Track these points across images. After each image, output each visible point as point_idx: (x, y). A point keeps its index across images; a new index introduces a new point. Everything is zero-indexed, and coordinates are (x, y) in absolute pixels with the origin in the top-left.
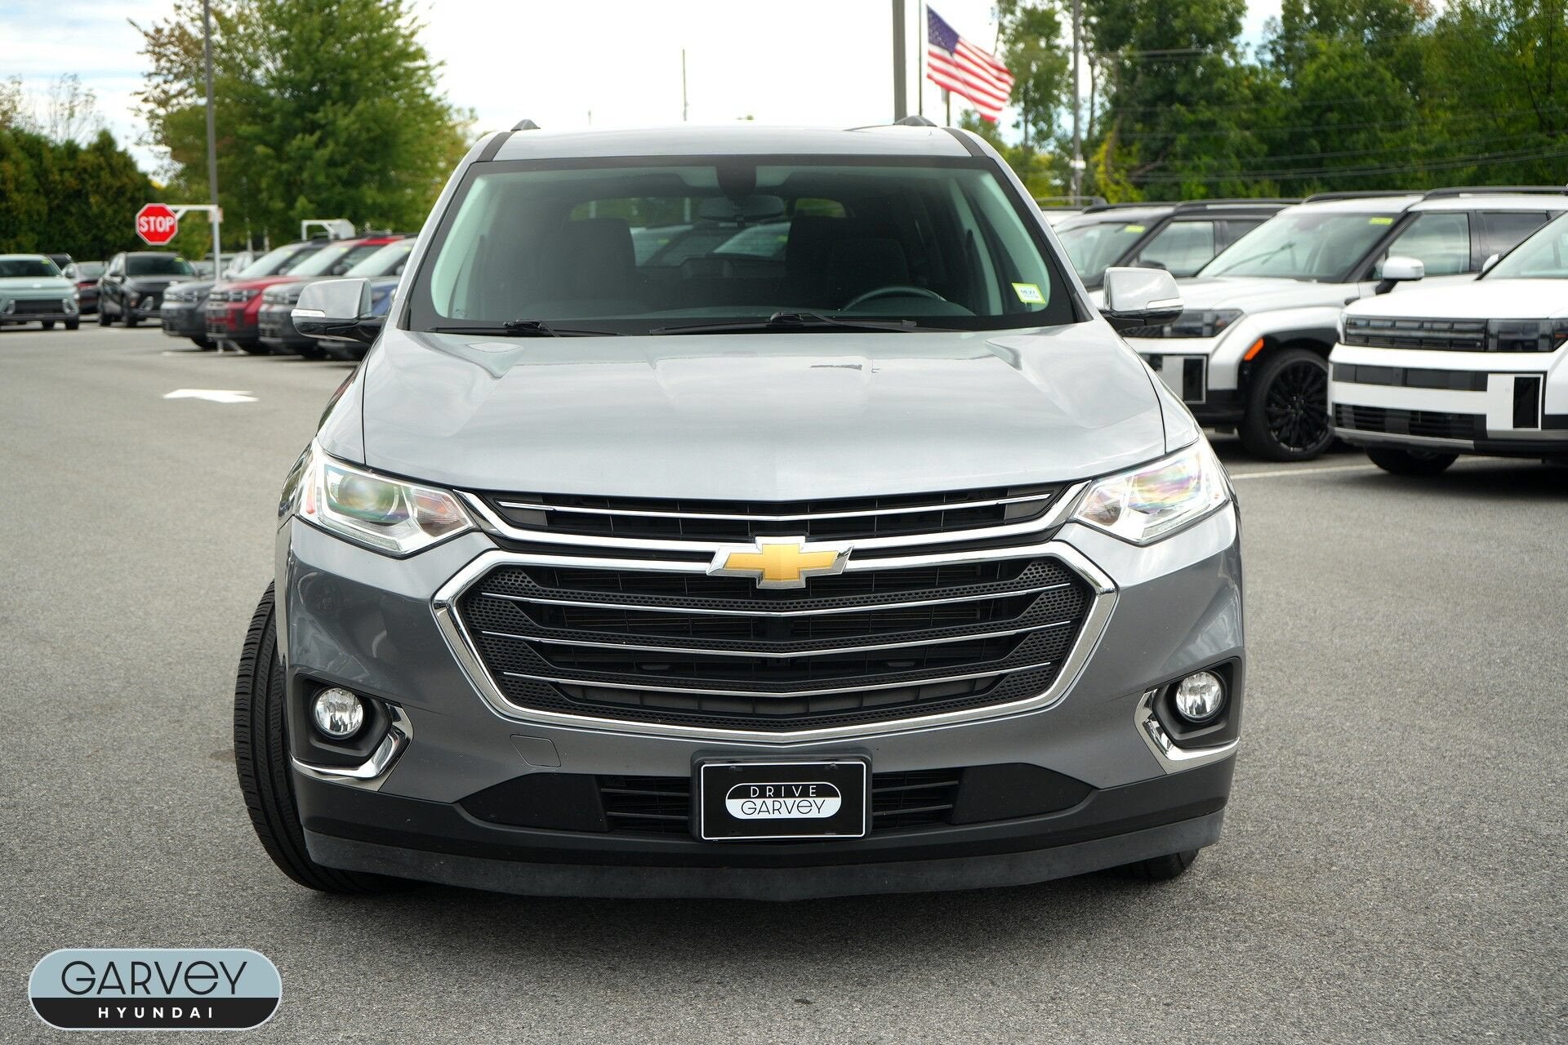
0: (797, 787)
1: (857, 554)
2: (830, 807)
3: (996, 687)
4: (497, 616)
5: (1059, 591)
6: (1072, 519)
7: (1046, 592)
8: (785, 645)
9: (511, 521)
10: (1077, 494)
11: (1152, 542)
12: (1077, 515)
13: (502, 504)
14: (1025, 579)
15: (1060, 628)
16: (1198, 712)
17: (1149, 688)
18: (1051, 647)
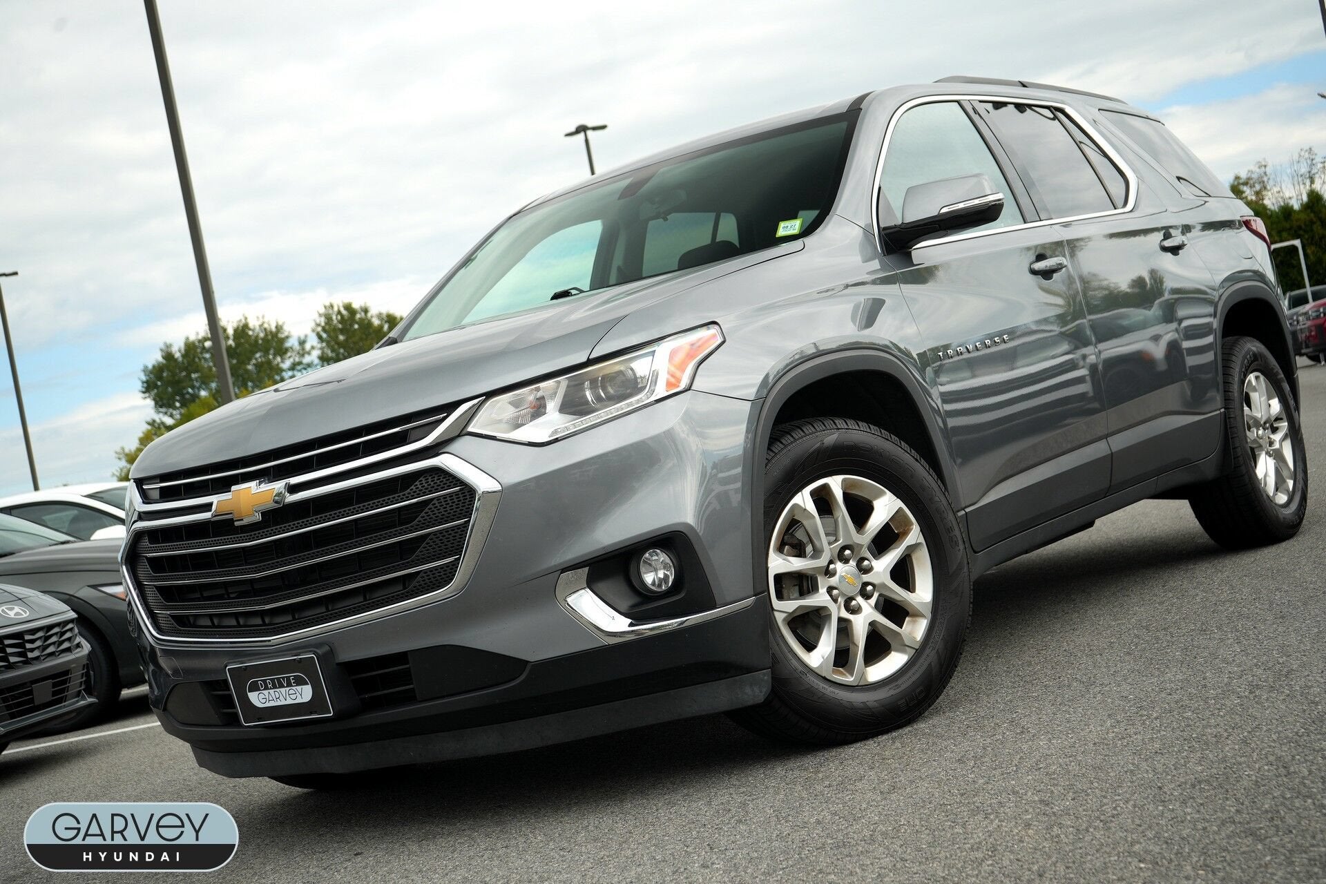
0: (283, 678)
1: (293, 489)
2: (304, 694)
3: (414, 583)
4: (144, 570)
5: (450, 495)
6: (464, 432)
7: (438, 498)
8: (256, 567)
9: (146, 499)
10: (466, 411)
11: (556, 440)
12: (470, 429)
13: (145, 487)
14: (414, 489)
15: (458, 527)
16: (660, 586)
17: (562, 569)
18: (452, 543)
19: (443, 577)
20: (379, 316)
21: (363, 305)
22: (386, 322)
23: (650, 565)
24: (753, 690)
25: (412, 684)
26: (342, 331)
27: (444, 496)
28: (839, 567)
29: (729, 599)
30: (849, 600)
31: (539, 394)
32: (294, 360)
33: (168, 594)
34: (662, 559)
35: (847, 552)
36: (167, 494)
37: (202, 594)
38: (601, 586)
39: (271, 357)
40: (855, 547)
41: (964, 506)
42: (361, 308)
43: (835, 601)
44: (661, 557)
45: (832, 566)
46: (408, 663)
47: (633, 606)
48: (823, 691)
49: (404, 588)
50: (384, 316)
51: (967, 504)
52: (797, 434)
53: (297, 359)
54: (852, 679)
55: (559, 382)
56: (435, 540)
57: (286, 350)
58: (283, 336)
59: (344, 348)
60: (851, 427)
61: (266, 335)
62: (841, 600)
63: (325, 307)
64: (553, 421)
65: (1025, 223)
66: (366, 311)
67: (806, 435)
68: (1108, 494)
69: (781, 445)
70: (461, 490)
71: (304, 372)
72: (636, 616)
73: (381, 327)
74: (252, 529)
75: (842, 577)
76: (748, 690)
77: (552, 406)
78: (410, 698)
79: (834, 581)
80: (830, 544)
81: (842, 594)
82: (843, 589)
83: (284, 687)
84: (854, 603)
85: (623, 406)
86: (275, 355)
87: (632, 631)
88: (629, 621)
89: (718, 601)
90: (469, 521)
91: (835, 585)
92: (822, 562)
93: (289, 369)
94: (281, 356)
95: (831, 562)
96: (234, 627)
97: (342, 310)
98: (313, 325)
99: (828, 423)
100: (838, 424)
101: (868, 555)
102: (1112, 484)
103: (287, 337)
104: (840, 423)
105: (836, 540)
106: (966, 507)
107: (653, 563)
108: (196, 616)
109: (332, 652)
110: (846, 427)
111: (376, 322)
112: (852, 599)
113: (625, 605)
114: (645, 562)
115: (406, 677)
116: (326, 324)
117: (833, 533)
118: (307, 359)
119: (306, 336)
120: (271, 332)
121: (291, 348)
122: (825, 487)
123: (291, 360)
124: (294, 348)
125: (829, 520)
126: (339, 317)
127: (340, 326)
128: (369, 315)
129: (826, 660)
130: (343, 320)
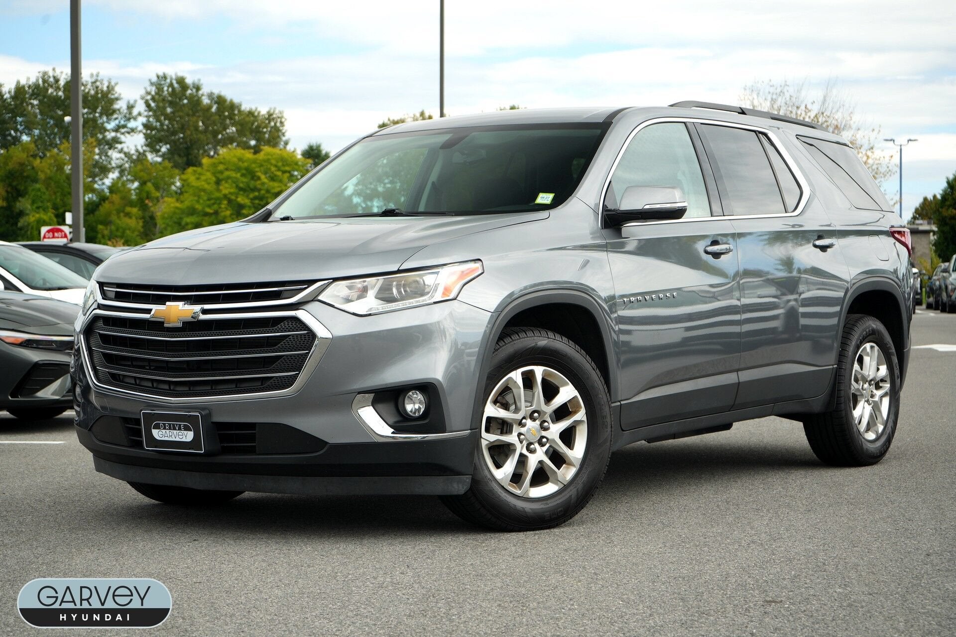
0: (177, 424)
1: (205, 312)
2: (189, 436)
3: (269, 383)
4: (95, 340)
5: (301, 335)
6: (316, 299)
7: (293, 335)
8: (173, 354)
9: (105, 296)
10: (319, 287)
11: (370, 315)
12: (320, 298)
13: (105, 288)
14: (280, 327)
15: (302, 355)
16: (415, 413)
17: (359, 392)
18: (296, 364)
19: (287, 383)
20: (210, 95)
21: (196, 81)
22: (216, 103)
23: (411, 399)
24: (458, 486)
25: (255, 443)
26: (171, 104)
27: (297, 335)
28: (529, 422)
29: (454, 429)
30: (530, 444)
31: (365, 284)
32: (120, 122)
33: (109, 359)
34: (419, 397)
35: (536, 415)
36: (119, 297)
37: (132, 363)
38: (380, 406)
39: (97, 115)
40: (542, 412)
41: (620, 399)
42: (194, 84)
43: (521, 442)
44: (419, 396)
45: (524, 421)
46: (255, 430)
47: (396, 422)
48: (500, 494)
49: (262, 385)
50: (215, 96)
51: (622, 399)
52: (522, 335)
53: (122, 122)
54: (520, 492)
55: (378, 279)
56: (287, 360)
57: (114, 111)
58: (113, 97)
59: (169, 120)
60: (557, 339)
61: (97, 93)
62: (525, 443)
63: (158, 77)
64: (370, 303)
65: (712, 216)
66: (198, 88)
67: (528, 337)
68: (731, 410)
69: (510, 339)
70: (307, 333)
71: (127, 135)
72: (397, 429)
73: (210, 107)
74: (174, 331)
75: (529, 429)
76: (455, 485)
77: (371, 293)
78: (251, 451)
79: (523, 430)
80: (526, 407)
81: (527, 440)
82: (528, 437)
83: (176, 430)
84: (532, 446)
85: (413, 302)
86: (101, 114)
87: (393, 437)
88: (393, 430)
89: (448, 429)
90: (309, 353)
91: (523, 433)
92: (519, 416)
93: (113, 131)
94: (107, 116)
95: (524, 418)
96: (133, 384)
97: (174, 82)
98: (143, 92)
99: (543, 333)
100: (549, 335)
101: (549, 420)
102: (736, 403)
103: (117, 99)
104: (551, 334)
105: (531, 406)
106: (621, 401)
107: (413, 399)
108: (124, 376)
109: (209, 415)
110: (554, 338)
111: (206, 101)
112: (532, 443)
113: (392, 420)
114: (409, 397)
115: (252, 438)
116: (156, 94)
117: (530, 401)
118: (132, 124)
119: (136, 101)
120: (102, 91)
121: (119, 110)
122: (532, 372)
123: (117, 122)
124: (121, 110)
125: (529, 392)
126: (170, 89)
127: (170, 98)
128: (200, 92)
129: (506, 477)
130: (173, 93)
